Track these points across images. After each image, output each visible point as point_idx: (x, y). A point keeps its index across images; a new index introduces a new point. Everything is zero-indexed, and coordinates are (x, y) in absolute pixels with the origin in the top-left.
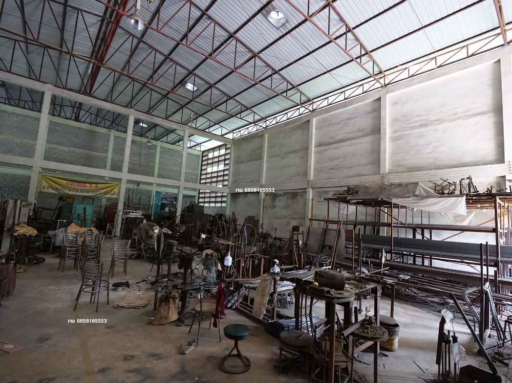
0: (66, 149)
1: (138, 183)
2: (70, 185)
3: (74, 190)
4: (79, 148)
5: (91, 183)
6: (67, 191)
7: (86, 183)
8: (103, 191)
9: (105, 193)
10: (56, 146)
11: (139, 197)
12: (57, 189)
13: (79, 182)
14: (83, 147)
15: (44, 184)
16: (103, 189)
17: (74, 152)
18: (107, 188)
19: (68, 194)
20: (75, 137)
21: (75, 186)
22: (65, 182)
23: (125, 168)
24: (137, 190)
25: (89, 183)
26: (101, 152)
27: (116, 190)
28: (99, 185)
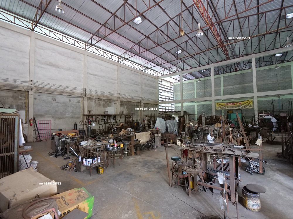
0: (231, 87)
1: (279, 96)
2: (227, 105)
3: (229, 107)
4: (237, 84)
5: (237, 102)
6: (226, 108)
7: (234, 103)
8: (244, 105)
9: (245, 106)
10: (227, 87)
11: (281, 104)
12: (222, 108)
13: (231, 103)
14: (240, 84)
15: (217, 106)
16: (244, 104)
17: (236, 87)
18: (246, 103)
19: (227, 109)
20: (235, 80)
21: (230, 105)
22: (225, 104)
23: (255, 89)
24: (279, 100)
25: (236, 102)
26: (249, 83)
27: (251, 104)
28: (241, 103)
